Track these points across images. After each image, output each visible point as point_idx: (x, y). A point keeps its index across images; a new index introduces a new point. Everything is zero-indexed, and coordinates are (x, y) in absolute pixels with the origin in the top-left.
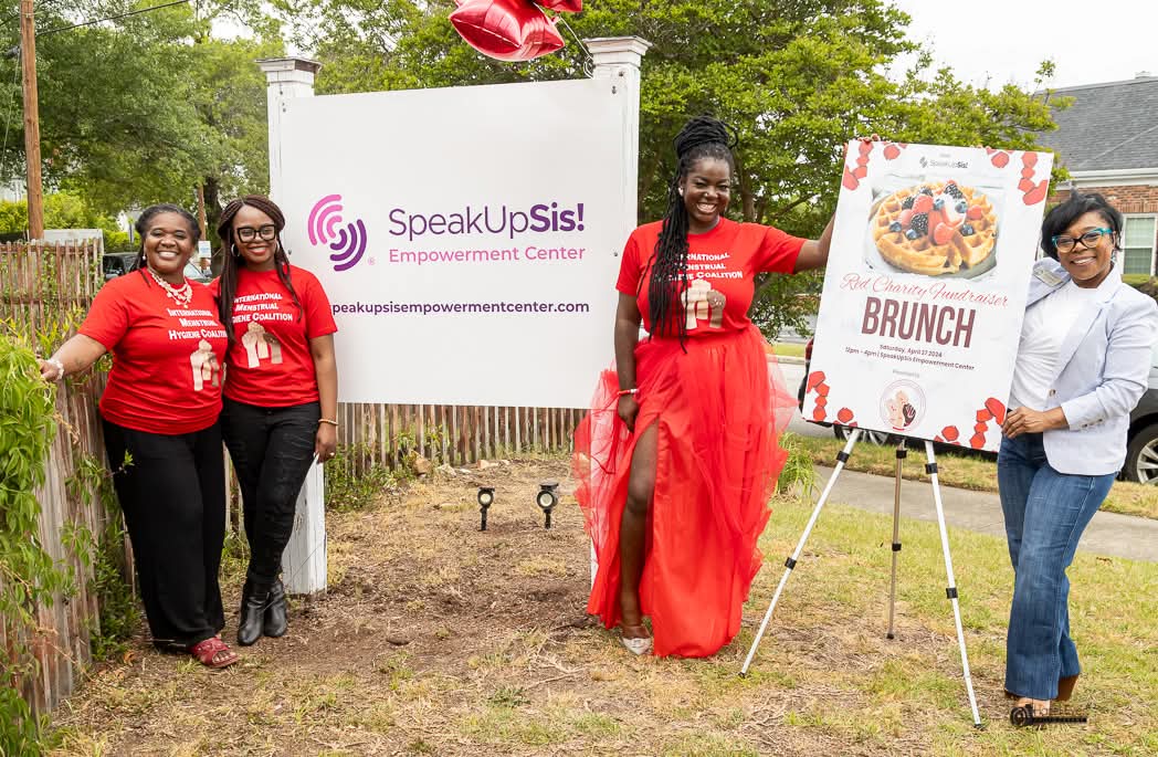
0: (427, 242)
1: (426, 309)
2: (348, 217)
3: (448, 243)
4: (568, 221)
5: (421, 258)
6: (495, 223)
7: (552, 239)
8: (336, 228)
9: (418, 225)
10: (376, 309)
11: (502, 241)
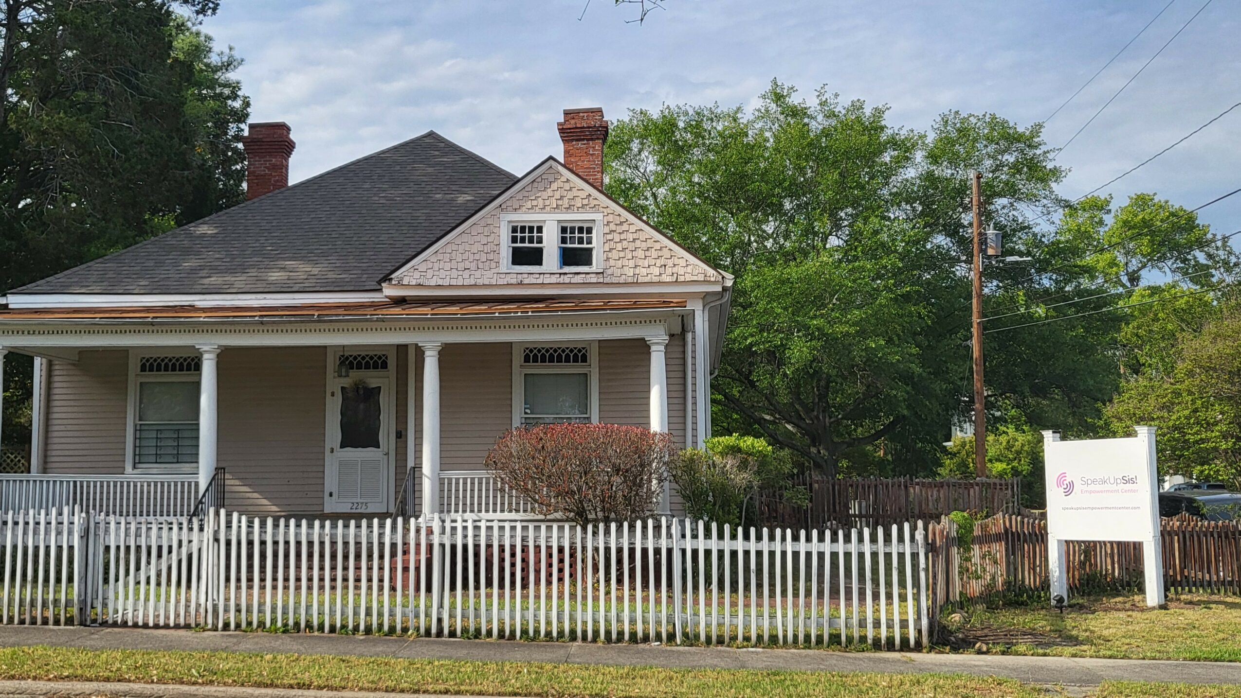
0: (1092, 487)
1: (1092, 508)
2: (1068, 480)
3: (1098, 487)
4: (1132, 481)
5: (1091, 492)
6: (1112, 482)
7: (1129, 486)
8: (1065, 483)
9: (1089, 482)
10: (1077, 509)
11: (1114, 487)
